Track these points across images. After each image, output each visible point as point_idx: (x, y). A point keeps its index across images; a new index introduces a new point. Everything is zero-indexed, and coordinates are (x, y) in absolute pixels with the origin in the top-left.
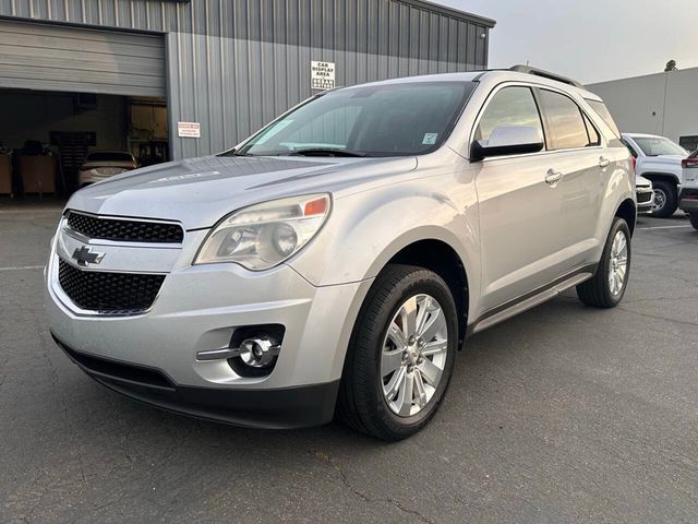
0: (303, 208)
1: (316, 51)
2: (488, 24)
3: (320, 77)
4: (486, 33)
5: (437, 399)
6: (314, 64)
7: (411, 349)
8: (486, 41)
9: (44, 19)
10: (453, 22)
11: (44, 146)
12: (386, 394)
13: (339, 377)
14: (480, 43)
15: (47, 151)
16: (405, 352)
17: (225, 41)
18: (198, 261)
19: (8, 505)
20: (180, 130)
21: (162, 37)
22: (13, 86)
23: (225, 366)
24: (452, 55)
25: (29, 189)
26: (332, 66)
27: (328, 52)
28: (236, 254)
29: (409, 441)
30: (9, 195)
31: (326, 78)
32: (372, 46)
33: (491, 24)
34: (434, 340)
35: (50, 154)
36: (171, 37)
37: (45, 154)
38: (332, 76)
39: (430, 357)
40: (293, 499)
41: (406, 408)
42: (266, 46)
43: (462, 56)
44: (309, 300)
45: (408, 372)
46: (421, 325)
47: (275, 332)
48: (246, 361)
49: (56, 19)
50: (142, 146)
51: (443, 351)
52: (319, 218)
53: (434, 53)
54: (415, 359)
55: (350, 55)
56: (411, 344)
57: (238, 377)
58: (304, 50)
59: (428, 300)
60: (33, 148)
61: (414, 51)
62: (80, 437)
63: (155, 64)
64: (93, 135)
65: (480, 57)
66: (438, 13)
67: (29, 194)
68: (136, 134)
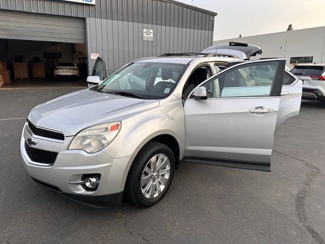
0: (109, 128)
1: (145, 25)
2: (214, 14)
3: (147, 35)
4: (213, 18)
5: (165, 190)
6: (145, 30)
7: (155, 174)
8: (213, 21)
9: (37, 12)
10: (200, 13)
11: (41, 59)
12: (143, 192)
13: (123, 190)
14: (211, 22)
15: (42, 61)
16: (152, 175)
17: (109, 21)
18: (69, 148)
19: (2, 235)
20: (91, 57)
21: (84, 19)
22: (26, 39)
23: (80, 187)
24: (200, 27)
25: (35, 76)
26: (151, 31)
27: (150, 25)
28: (84, 145)
29: (153, 207)
30: (27, 79)
31: (149, 36)
32: (168, 23)
33: (216, 14)
34: (165, 168)
35: (43, 62)
36: (88, 19)
37: (41, 62)
38: (152, 35)
39: (163, 175)
40: (105, 234)
41: (152, 195)
42: (126, 23)
43: (204, 27)
44: (110, 164)
45: (153, 182)
46: (159, 164)
47: (98, 176)
48: (88, 186)
49: (42, 12)
50: (79, 59)
51: (168, 172)
52: (115, 132)
53: (192, 26)
54: (156, 177)
55: (159, 27)
56: (154, 172)
57: (85, 191)
58: (140, 25)
59: (161, 156)
60: (36, 60)
61: (185, 25)
62: (34, 203)
63: (82, 30)
64: (60, 54)
65: (211, 28)
66: (195, 10)
67: (35, 78)
68: (77, 54)
